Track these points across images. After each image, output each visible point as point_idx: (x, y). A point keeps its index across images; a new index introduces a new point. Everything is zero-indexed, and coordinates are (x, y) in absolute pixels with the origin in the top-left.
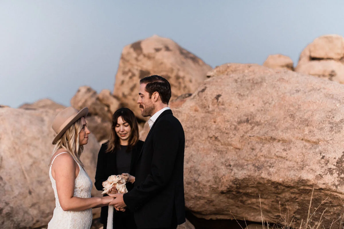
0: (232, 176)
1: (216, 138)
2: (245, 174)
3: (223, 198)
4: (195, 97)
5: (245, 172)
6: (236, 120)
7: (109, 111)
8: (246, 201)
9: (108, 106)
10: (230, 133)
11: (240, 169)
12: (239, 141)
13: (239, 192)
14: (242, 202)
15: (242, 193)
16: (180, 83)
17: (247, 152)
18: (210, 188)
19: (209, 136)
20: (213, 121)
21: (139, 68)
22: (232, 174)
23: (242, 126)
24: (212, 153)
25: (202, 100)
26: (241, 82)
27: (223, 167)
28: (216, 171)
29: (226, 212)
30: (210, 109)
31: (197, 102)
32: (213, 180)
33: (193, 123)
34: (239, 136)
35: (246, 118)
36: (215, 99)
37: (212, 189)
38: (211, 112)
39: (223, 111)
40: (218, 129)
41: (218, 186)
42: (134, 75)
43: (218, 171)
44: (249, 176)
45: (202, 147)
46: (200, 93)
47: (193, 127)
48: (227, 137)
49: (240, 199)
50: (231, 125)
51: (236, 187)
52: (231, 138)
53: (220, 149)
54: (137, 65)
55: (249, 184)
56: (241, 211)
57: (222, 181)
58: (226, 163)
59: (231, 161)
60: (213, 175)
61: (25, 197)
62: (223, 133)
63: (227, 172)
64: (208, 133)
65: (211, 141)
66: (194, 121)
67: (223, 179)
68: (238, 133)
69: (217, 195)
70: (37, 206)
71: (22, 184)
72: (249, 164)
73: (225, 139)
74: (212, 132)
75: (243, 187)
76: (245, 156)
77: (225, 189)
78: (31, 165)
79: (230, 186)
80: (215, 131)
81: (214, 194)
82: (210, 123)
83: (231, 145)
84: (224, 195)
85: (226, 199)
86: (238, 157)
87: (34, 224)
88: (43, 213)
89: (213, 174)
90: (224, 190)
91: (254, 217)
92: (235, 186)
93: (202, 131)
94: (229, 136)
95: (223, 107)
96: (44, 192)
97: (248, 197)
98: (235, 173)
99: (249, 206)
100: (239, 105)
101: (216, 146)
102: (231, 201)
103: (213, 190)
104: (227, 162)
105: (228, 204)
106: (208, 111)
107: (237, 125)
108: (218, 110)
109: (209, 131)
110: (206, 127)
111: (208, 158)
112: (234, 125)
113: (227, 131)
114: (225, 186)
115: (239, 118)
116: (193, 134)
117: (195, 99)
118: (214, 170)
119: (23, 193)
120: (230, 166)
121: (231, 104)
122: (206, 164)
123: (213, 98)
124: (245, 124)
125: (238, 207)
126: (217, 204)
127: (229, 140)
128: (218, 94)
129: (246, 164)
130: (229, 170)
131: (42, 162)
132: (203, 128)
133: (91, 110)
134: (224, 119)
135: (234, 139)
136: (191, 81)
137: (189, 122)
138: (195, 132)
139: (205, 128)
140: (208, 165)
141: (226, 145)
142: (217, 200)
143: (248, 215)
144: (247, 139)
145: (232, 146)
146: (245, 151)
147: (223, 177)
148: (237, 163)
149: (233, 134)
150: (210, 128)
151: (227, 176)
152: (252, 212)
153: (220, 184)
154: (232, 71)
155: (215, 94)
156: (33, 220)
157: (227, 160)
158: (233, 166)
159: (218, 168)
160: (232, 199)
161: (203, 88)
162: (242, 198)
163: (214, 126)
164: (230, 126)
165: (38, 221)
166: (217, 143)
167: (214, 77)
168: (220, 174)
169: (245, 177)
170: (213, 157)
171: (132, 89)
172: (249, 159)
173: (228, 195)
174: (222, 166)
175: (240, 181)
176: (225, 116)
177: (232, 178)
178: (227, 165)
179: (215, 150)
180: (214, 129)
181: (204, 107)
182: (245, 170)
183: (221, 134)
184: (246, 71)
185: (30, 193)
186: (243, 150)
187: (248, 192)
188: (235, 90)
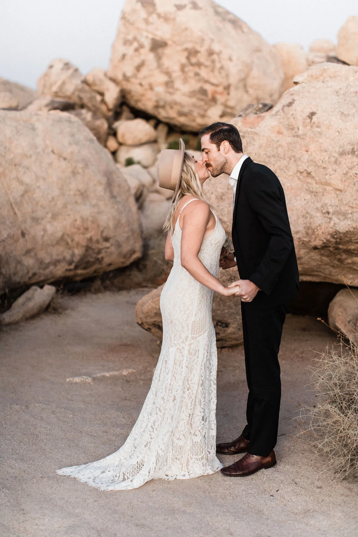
0: (331, 228)
1: (309, 174)
2: (349, 225)
3: (315, 255)
4: (279, 113)
5: (349, 223)
6: (337, 149)
7: (103, 101)
8: (346, 259)
9: (102, 94)
10: (328, 168)
11: (343, 218)
12: (342, 180)
13: (337, 249)
14: (340, 260)
15: (341, 249)
16: (213, 62)
17: (352, 196)
18: (299, 242)
19: (299, 170)
20: (304, 149)
21: (151, 36)
22: (332, 224)
23: (346, 159)
24: (303, 195)
25: (288, 118)
26: (344, 94)
27: (319, 214)
28: (308, 219)
29: (316, 273)
30: (300, 132)
31: (282, 120)
32: (304, 232)
33: (275, 150)
34: (342, 173)
35: (351, 147)
36: (308, 118)
37: (301, 242)
38: (302, 137)
39: (318, 136)
40: (312, 162)
41: (310, 239)
42: (141, 46)
43: (311, 220)
44: (354, 229)
45: (289, 185)
46: (286, 108)
47: (276, 156)
48: (325, 172)
49: (338, 257)
50: (330, 156)
51: (335, 242)
52: (330, 175)
53: (314, 190)
54: (146, 31)
55: (353, 239)
56: (336, 272)
57: (316, 233)
58: (322, 209)
59: (330, 207)
60: (305, 225)
61: (17, 241)
62: (319, 167)
63: (323, 222)
64: (298, 166)
65: (301, 177)
66: (277, 148)
67: (317, 230)
68: (339, 168)
69: (307, 250)
70: (32, 254)
71: (11, 223)
72: (354, 213)
73: (322, 176)
74: (303, 165)
75: (344, 242)
76: (349, 201)
77: (320, 244)
78: (23, 195)
79: (327, 240)
80: (307, 164)
81: (304, 249)
82: (300, 152)
83: (329, 184)
84: (317, 251)
85: (319, 256)
86: (339, 201)
87: (30, 278)
88: (41, 262)
89: (304, 223)
90: (317, 245)
91: (352, 280)
92: (334, 240)
93: (289, 163)
94: (328, 172)
95: (319, 130)
96: (42, 233)
97: (348, 255)
98: (335, 224)
99: (349, 266)
100: (341, 129)
101: (309, 185)
102: (325, 259)
103: (303, 243)
104: (324, 209)
105: (320, 263)
106: (297, 134)
107: (339, 157)
108: (312, 135)
109: (299, 163)
110: (294, 157)
111: (297, 201)
112: (334, 157)
113: (324, 165)
114: (320, 240)
115: (341, 147)
116: (276, 166)
117: (278, 117)
118: (306, 218)
119: (13, 236)
120: (328, 213)
121: (330, 127)
122: (294, 209)
123: (304, 116)
124: (350, 156)
125: (333, 267)
126: (306, 262)
127: (327, 177)
128: (311, 111)
129: (350, 212)
130: (326, 219)
131: (37, 191)
132: (290, 159)
133: (75, 99)
134: (321, 147)
135: (333, 176)
136: (230, 59)
137: (269, 149)
138: (278, 164)
139: (292, 158)
140: (297, 210)
141: (322, 184)
142: (307, 257)
143: (345, 277)
144: (353, 177)
145: (331, 186)
146: (350, 195)
147: (319, 228)
148: (338, 209)
149: (333, 169)
150: (300, 159)
151: (323, 227)
152: (351, 274)
153: (314, 237)
154: (330, 77)
155: (308, 112)
156: (28, 273)
157: (324, 205)
158: (333, 215)
159: (311, 215)
160: (327, 256)
161: (289, 100)
162: (341, 256)
163: (306, 157)
164: (329, 158)
165: (34, 274)
166: (309, 180)
167: (303, 84)
168: (313, 223)
169: (349, 230)
170: (305, 200)
171: (139, 68)
172: (354, 206)
173: (322, 252)
174: (317, 212)
175: (341, 235)
176: (322, 143)
177: (331, 230)
178: (323, 212)
179: (307, 190)
180: (306, 161)
181: (291, 128)
182: (349, 219)
183: (316, 168)
184: (351, 79)
185: (23, 234)
186: (347, 193)
187: (350, 249)
188: (337, 106)
